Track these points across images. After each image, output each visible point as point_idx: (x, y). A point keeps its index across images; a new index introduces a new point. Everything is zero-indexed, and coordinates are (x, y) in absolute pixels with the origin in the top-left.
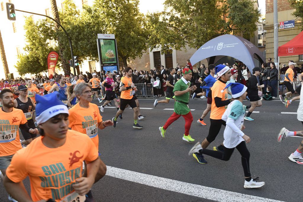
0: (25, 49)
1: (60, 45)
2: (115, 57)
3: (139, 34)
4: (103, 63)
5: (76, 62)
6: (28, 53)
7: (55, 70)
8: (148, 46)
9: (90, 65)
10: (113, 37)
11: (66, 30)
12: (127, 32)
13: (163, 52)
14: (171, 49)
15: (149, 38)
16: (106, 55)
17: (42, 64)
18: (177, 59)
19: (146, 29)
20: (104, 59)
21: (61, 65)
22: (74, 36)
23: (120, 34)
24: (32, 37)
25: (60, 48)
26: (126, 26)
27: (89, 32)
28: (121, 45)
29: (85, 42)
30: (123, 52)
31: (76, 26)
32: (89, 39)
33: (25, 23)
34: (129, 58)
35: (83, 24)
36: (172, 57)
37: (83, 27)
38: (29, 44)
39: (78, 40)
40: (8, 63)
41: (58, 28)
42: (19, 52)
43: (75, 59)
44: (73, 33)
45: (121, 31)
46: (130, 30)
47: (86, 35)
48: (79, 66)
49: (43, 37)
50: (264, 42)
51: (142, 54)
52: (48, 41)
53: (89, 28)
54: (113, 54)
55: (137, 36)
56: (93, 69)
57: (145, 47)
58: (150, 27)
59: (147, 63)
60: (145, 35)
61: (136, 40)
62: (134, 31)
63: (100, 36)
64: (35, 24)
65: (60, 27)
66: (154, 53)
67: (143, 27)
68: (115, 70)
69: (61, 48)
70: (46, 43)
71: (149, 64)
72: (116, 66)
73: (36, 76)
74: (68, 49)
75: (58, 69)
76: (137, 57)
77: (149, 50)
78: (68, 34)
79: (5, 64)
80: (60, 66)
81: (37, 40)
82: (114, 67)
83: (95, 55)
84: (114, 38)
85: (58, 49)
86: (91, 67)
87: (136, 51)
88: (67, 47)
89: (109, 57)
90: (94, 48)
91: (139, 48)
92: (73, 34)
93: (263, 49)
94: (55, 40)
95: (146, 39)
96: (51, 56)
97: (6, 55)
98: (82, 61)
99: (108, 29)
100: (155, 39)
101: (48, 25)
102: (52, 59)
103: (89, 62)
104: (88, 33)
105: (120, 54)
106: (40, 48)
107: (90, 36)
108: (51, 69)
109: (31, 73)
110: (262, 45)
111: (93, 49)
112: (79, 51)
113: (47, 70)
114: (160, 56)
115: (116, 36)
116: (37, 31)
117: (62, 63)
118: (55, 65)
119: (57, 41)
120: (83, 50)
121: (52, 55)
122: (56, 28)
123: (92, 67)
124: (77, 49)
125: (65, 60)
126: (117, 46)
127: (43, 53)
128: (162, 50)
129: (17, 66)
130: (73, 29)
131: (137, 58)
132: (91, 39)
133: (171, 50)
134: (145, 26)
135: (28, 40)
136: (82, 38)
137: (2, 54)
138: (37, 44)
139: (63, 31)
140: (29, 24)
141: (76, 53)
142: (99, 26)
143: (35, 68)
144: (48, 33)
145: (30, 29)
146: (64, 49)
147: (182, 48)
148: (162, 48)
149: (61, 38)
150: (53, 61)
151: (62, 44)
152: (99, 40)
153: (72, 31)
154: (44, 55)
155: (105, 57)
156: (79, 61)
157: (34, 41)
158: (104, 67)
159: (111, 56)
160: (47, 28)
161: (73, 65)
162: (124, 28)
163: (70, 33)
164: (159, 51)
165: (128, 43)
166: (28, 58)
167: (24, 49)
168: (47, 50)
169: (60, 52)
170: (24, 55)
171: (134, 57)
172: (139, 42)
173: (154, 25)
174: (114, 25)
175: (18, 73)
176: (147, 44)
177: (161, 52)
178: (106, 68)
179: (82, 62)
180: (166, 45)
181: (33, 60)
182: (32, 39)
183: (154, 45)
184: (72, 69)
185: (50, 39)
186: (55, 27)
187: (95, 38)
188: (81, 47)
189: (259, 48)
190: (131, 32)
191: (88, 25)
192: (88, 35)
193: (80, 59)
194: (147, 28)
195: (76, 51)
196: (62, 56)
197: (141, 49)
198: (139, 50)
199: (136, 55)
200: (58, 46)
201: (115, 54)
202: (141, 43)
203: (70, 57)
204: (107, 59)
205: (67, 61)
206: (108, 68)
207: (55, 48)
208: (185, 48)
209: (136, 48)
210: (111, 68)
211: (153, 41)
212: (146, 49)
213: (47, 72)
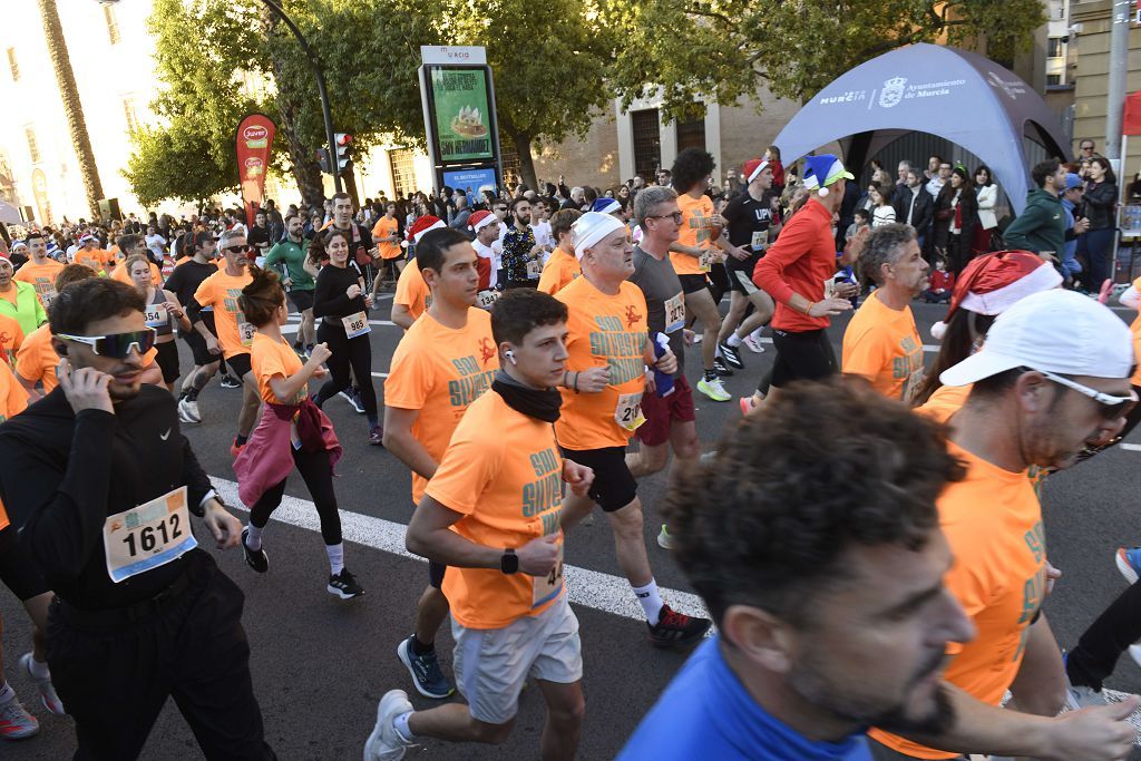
0: (154, 106)
1: (284, 91)
2: (489, 137)
3: (578, 41)
4: (445, 158)
5: (342, 157)
6: (167, 124)
7: (267, 183)
8: (611, 90)
9: (393, 165)
10: (478, 56)
11: (303, 33)
12: (530, 37)
13: (670, 115)
14: (700, 99)
15: (615, 60)
16: (453, 128)
17: (220, 162)
18: (723, 141)
19: (604, 21)
20: (449, 146)
21: (286, 165)
22: (334, 57)
23: (506, 45)
24: (182, 64)
25: (284, 103)
26: (528, 12)
27: (388, 38)
28: (509, 88)
29: (377, 76)
30: (518, 114)
31: (342, 17)
32: (390, 64)
33: (153, 8)
34: (538, 139)
35: (368, 6)
36: (703, 132)
37: (366, 22)
38: (169, 87)
39: (348, 71)
40: (98, 162)
41: (275, 24)
42: (132, 116)
43: (340, 145)
44: (329, 43)
45: (508, 33)
46: (543, 28)
47: (380, 52)
48: (356, 168)
49: (219, 59)
50: (1070, 67)
51: (587, 120)
52: (238, 74)
53: (388, 22)
54: (479, 123)
55: (568, 52)
56: (403, 179)
57: (601, 94)
58: (620, 16)
59: (610, 156)
60: (602, 46)
61: (565, 68)
62: (558, 33)
63: (430, 54)
64: (188, 13)
65: (282, 22)
66: (636, 116)
67: (591, 15)
68: (488, 183)
69: (288, 101)
70: (232, 82)
71: (616, 159)
72: (492, 170)
73: (200, 207)
74: (315, 106)
75: (277, 179)
76: (568, 133)
77: (614, 105)
78: (311, 51)
79: (86, 163)
80: (283, 172)
81: (200, 72)
82: (483, 175)
83: (415, 127)
84: (483, 60)
85: (277, 107)
86: (397, 171)
87: (568, 112)
88: (310, 98)
89: (464, 136)
90: (407, 101)
91: (579, 99)
92: (331, 46)
93: (1064, 96)
94: (265, 70)
95: (606, 65)
96: (249, 134)
97: (89, 129)
98: (364, 150)
99: (461, 23)
100: (641, 65)
101: (237, 13)
102: (252, 144)
103: (391, 153)
104: (388, 43)
105: (506, 123)
106: (211, 104)
107: (396, 54)
108: (253, 180)
109: (182, 198)
110: (1063, 81)
111: (404, 103)
112: (353, 113)
113: (238, 187)
114: (658, 130)
115: (491, 53)
116: (196, 37)
117: (293, 161)
118: (266, 164)
119: (269, 74)
121: (252, 130)
122: (268, 25)
123: (402, 173)
125: (305, 150)
126: (495, 91)
127: (222, 120)
128: (666, 107)
129: (130, 171)
130: (331, 28)
131: (571, 137)
132: (396, 64)
133: (702, 106)
134: (599, 9)
135: (166, 73)
136: (362, 63)
137: (74, 126)
138: (198, 88)
139: (290, 34)
140: (167, 12)
141: (341, 120)
142: (427, 14)
143: (196, 180)
144: (236, 46)
145: (169, 32)
146: (299, 106)
147: (740, 100)
148: (665, 98)
149: (285, 65)
150: (257, 152)
151: (292, 88)
152: (427, 70)
153: (327, 36)
154: (225, 131)
155: (450, 137)
156: (354, 152)
157: (187, 78)
158: (445, 174)
159: (472, 132)
160: (233, 26)
161: (332, 168)
162: (522, 22)
163: (320, 44)
164: (653, 106)
165: (538, 81)
166: (167, 139)
167: (152, 107)
168: (234, 111)
169: (284, 118)
170: (153, 129)
171: (560, 133)
172: (576, 74)
173: (637, 9)
174: (483, 8)
175: (135, 198)
176: (607, 84)
177: (661, 114)
178: (456, 178)
179: (363, 154)
180: (680, 87)
181: (186, 147)
182: (179, 70)
183: (637, 87)
184: (328, 182)
185: (246, 67)
186: (264, 21)
187: (413, 64)
189: (1049, 92)
190: (546, 38)
191: (383, 13)
192: (385, 49)
193: (356, 142)
194: (608, 20)
196: (292, 133)
197: (587, 103)
198: (577, 105)
199: (566, 128)
200: (274, 95)
201: (486, 126)
202: (585, 78)
203: (322, 138)
204: (458, 142)
205: (311, 152)
206: (462, 177)
207: (264, 102)
208: (754, 97)
209: (565, 99)
210: (473, 177)
211: (631, 72)
212: (605, 101)
213: (239, 192)
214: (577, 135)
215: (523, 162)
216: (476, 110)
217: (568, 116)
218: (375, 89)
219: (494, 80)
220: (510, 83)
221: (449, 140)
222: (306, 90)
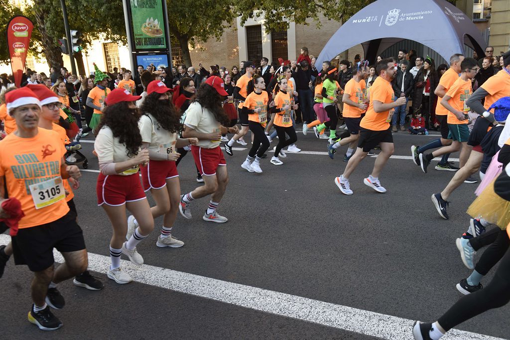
1: (38, 4)
2: (162, 35)
4: (138, 47)
5: (75, 45)
7: (27, 59)
8: (235, 13)
9: (106, 52)
14: (287, 20)
16: (143, 29)
18: (297, 44)
20: (139, 39)
21: (40, 49)
25: (39, 11)
28: (176, 9)
30: (181, 24)
34: (193, 39)
36: (286, 39)
43: (74, 37)
48: (83, 54)
50: (486, 9)
51: (221, 29)
54: (159, 28)
56: (112, 60)
57: (229, 15)
66: (249, 28)
68: (163, 63)
69: (41, 9)
71: (238, 51)
72: (166, 56)
74: (57, 14)
75: (34, 57)
76: (210, 36)
77: (236, 22)
80: (38, 53)
82: (160, 58)
83: (119, 29)
85: (34, 13)
86: (108, 56)
87: (210, 24)
88: (54, 9)
89: (150, 35)
90: (115, 13)
91: (216, 17)
93: (482, 25)
96: (16, 28)
98: (88, 42)
102: (18, 34)
103: (105, 45)
105: (174, 29)
108: (18, 57)
110: (482, 17)
111: (113, 14)
112: (82, 19)
113: (9, 60)
114: (261, 36)
117: (44, 46)
118: (27, 48)
120: (92, 18)
121: (17, 26)
123: (111, 57)
124: (78, 14)
125: (51, 39)
126: (168, 10)
128: (266, 23)
131: (212, 38)
133: (286, 24)
141: (74, 23)
146: (48, 13)
147: (308, 20)
148: (266, 18)
150: (21, 39)
151: (43, 2)
155: (141, 35)
156: (82, 43)
158: (139, 58)
159: (154, 33)
161: (69, 51)
164: (259, 23)
165: (192, 5)
168: (6, 13)
169: (38, 20)
171: (205, 36)
172: (215, 2)
176: (233, 8)
177: (264, 27)
178: (145, 59)
179: (88, 44)
180: (274, 12)
183: (250, 11)
184: (66, 59)
188: (87, 11)
189: (474, 22)
193: (83, 37)
195: (76, 20)
196: (44, 29)
197: (221, 19)
198: (215, 20)
199: (209, 33)
200: (32, 6)
201: (163, 30)
202: (220, 5)
203: (62, 32)
204: (145, 39)
205: (55, 41)
206: (148, 59)
207: (26, 10)
208: (316, 18)
209: (209, 16)
210: (155, 59)
211: (246, 2)
212: (231, 18)
213: (10, 64)
214: (215, 37)
215: (184, 53)
216: (157, 20)
217: (210, 26)
218: (95, 5)
219: (167, 4)
220: (176, 5)
221: (140, 37)
222: (52, 4)
